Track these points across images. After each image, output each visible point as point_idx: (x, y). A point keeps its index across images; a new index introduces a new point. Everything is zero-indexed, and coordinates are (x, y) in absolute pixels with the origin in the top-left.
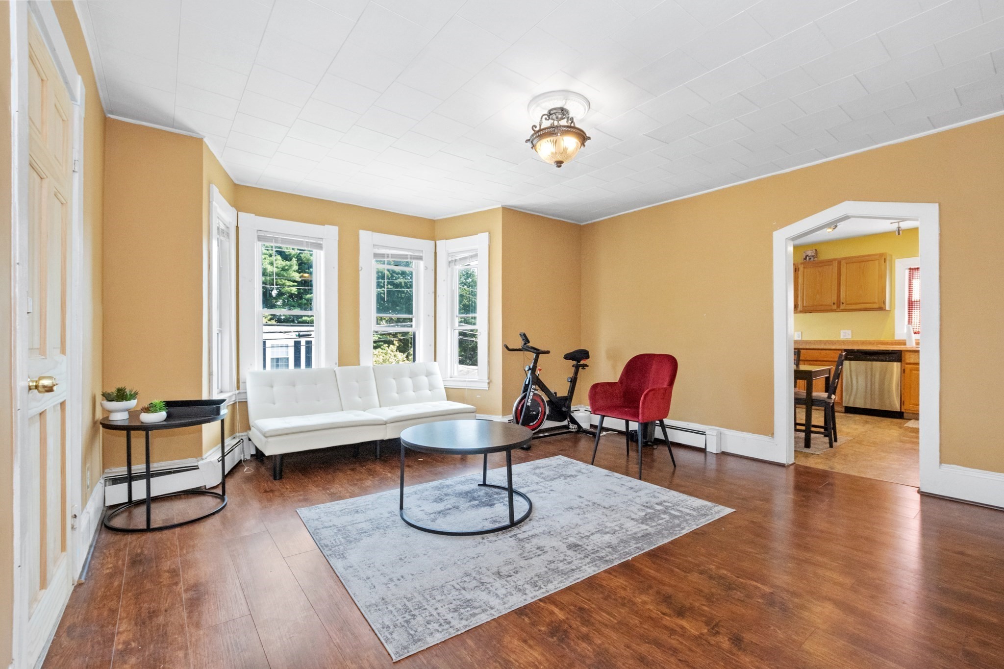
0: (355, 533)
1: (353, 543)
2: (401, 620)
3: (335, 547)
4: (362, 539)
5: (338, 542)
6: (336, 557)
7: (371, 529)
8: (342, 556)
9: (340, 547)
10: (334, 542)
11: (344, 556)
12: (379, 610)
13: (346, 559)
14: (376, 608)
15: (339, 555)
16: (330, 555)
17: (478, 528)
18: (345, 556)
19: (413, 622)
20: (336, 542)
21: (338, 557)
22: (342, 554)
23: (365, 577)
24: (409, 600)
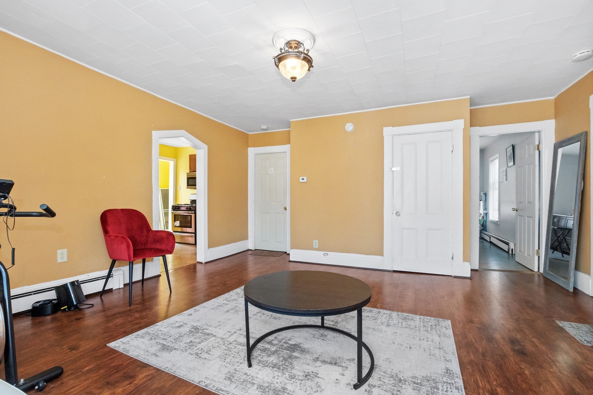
0: (424, 388)
1: (433, 378)
2: (438, 327)
3: (450, 383)
4: (423, 377)
5: (445, 388)
6: (453, 373)
7: (407, 383)
8: (448, 372)
9: (446, 381)
10: (449, 389)
11: (447, 371)
12: (444, 334)
13: (447, 368)
14: (445, 335)
15: (450, 374)
16: (457, 377)
17: (336, 334)
18: (445, 370)
19: (433, 324)
20: (447, 388)
21: (451, 372)
22: (447, 373)
23: (441, 350)
24: (427, 331)
